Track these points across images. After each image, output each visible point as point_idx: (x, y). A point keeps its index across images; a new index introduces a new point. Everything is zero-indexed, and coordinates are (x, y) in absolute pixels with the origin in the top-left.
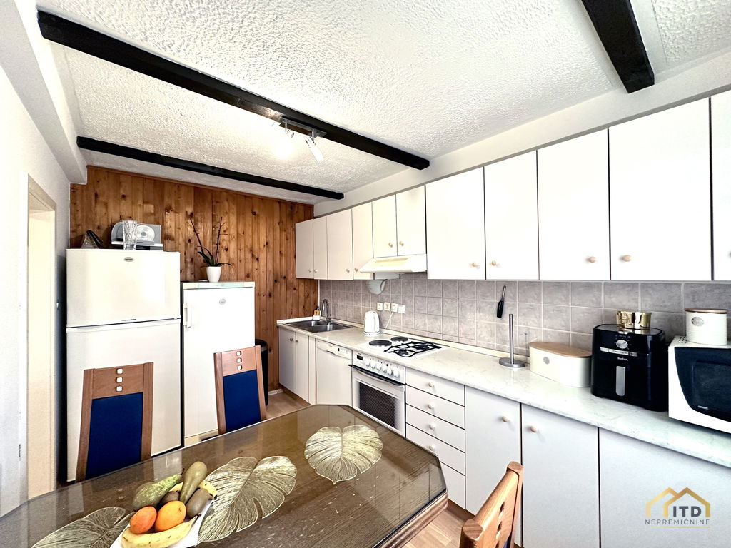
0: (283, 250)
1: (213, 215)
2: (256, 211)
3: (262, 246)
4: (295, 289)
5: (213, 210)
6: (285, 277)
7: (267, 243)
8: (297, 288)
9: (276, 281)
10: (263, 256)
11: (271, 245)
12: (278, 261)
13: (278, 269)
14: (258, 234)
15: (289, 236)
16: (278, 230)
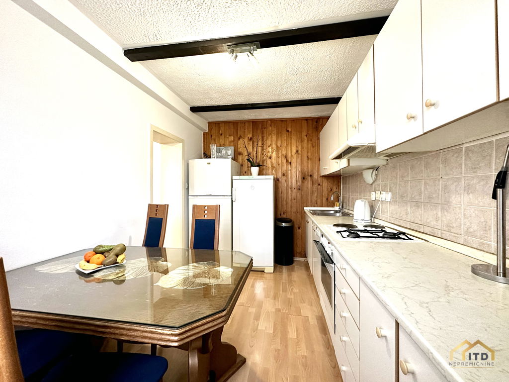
0: (310, 154)
1: (262, 137)
2: (290, 129)
3: (293, 154)
4: (319, 185)
5: (263, 133)
6: (311, 176)
7: (297, 151)
8: (321, 184)
9: (304, 178)
10: (294, 161)
11: (300, 152)
12: (305, 164)
13: (306, 169)
14: (291, 146)
15: (314, 144)
16: (306, 141)
